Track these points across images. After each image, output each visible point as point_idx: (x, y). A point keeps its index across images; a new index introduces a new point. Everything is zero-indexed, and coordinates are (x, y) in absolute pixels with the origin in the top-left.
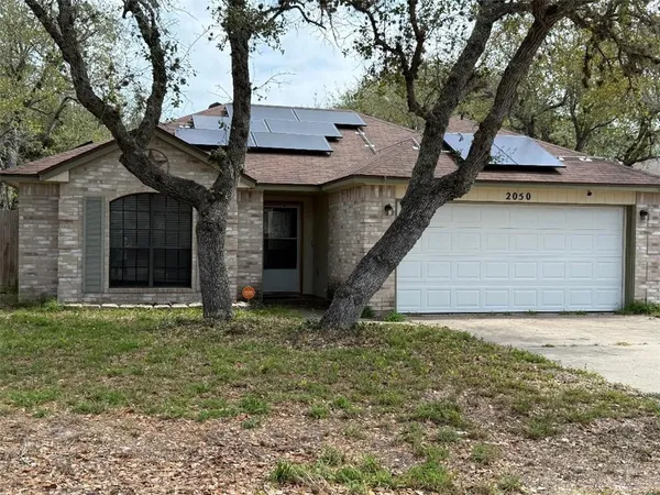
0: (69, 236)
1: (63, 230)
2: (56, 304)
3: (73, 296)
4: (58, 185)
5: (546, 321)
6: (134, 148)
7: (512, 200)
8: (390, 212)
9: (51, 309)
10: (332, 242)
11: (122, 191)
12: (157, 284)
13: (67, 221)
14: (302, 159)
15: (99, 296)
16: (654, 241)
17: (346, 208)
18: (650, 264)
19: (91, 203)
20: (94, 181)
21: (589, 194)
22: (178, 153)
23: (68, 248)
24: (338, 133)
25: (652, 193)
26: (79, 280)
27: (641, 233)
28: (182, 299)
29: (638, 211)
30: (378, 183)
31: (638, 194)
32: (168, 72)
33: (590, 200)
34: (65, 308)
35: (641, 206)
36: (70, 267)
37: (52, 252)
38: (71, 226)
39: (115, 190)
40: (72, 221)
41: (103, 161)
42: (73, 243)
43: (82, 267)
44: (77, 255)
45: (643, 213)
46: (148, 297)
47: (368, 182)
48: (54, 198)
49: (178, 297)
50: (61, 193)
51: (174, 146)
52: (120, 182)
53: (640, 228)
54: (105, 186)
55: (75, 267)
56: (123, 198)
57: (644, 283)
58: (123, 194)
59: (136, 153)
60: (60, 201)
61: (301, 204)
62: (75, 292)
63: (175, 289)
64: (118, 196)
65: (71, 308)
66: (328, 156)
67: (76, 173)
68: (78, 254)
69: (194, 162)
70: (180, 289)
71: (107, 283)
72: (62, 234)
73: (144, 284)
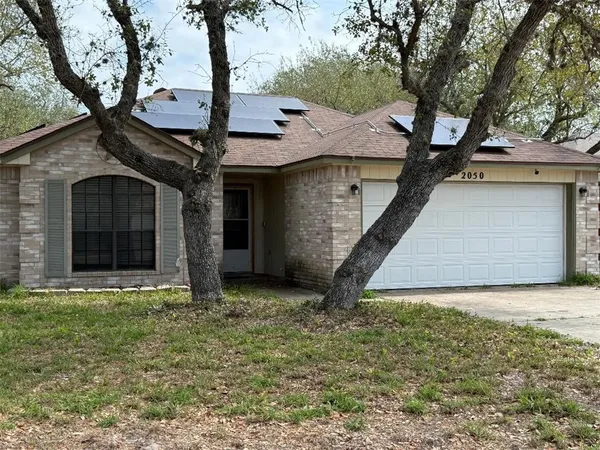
0: (31, 220)
1: (24, 214)
2: (20, 290)
3: (36, 281)
4: (18, 168)
5: (505, 294)
6: (114, 128)
7: (467, 179)
8: (357, 192)
9: (17, 296)
10: (290, 222)
11: (84, 174)
12: (121, 267)
13: (29, 205)
14: (256, 141)
15: (62, 280)
16: (592, 217)
17: (309, 188)
18: (589, 238)
19: (53, 186)
20: (56, 164)
21: (537, 173)
22: (141, 135)
23: (30, 233)
24: (284, 117)
25: (590, 172)
26: (41, 265)
27: (581, 209)
28: (147, 281)
29: (578, 189)
30: (344, 163)
31: (577, 173)
32: (143, 52)
33: (536, 179)
34: (31, 294)
35: (580, 184)
36: (32, 252)
37: (11, 237)
38: (33, 210)
39: (76, 173)
40: (33, 205)
41: (64, 144)
42: (35, 227)
43: (44, 252)
44: (38, 239)
45: (583, 191)
46: (113, 281)
47: (335, 163)
48: (13, 182)
49: (142, 280)
50: (22, 177)
51: (136, 128)
52: (82, 165)
53: (580, 204)
54: (66, 169)
55: (38, 252)
56: (85, 180)
57: (583, 256)
58: (85, 177)
59: (117, 132)
60: (21, 184)
61: (251, 186)
62: (38, 277)
63: (139, 272)
64: (81, 178)
65: (37, 294)
66: (280, 139)
67: (36, 156)
68: (40, 238)
69: (157, 144)
70: (145, 272)
71: (70, 268)
72: (23, 218)
73: (108, 267)
